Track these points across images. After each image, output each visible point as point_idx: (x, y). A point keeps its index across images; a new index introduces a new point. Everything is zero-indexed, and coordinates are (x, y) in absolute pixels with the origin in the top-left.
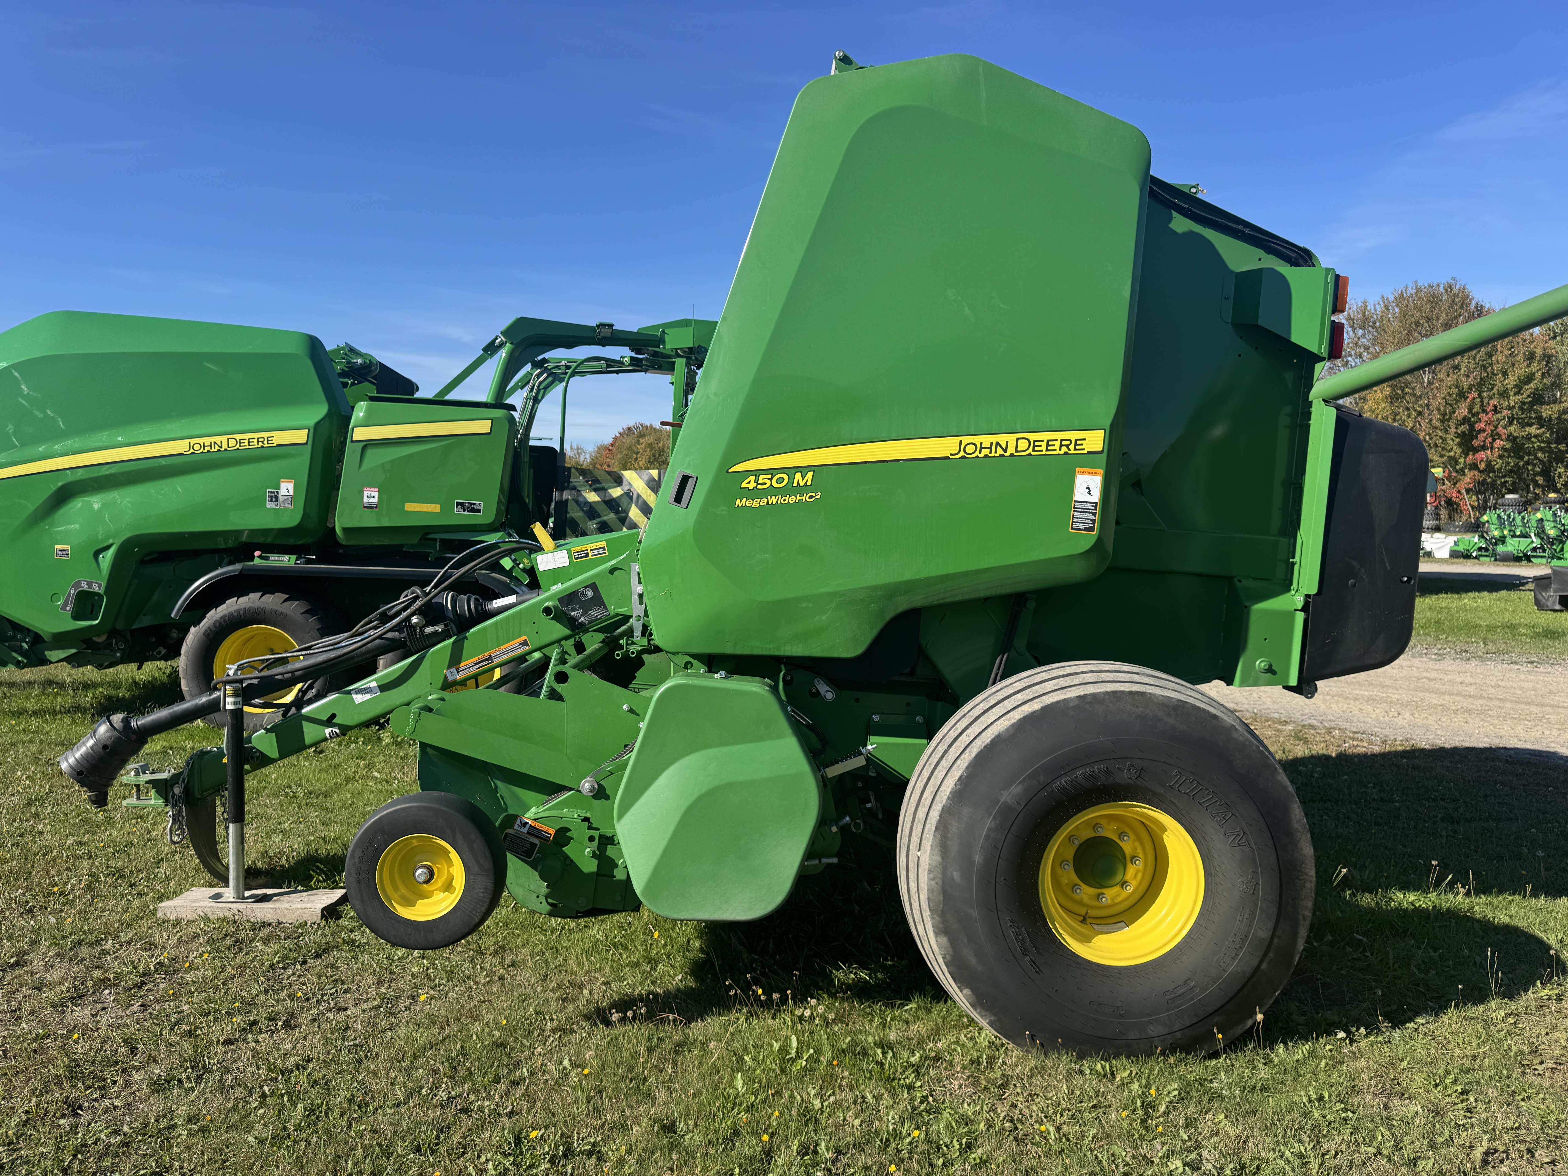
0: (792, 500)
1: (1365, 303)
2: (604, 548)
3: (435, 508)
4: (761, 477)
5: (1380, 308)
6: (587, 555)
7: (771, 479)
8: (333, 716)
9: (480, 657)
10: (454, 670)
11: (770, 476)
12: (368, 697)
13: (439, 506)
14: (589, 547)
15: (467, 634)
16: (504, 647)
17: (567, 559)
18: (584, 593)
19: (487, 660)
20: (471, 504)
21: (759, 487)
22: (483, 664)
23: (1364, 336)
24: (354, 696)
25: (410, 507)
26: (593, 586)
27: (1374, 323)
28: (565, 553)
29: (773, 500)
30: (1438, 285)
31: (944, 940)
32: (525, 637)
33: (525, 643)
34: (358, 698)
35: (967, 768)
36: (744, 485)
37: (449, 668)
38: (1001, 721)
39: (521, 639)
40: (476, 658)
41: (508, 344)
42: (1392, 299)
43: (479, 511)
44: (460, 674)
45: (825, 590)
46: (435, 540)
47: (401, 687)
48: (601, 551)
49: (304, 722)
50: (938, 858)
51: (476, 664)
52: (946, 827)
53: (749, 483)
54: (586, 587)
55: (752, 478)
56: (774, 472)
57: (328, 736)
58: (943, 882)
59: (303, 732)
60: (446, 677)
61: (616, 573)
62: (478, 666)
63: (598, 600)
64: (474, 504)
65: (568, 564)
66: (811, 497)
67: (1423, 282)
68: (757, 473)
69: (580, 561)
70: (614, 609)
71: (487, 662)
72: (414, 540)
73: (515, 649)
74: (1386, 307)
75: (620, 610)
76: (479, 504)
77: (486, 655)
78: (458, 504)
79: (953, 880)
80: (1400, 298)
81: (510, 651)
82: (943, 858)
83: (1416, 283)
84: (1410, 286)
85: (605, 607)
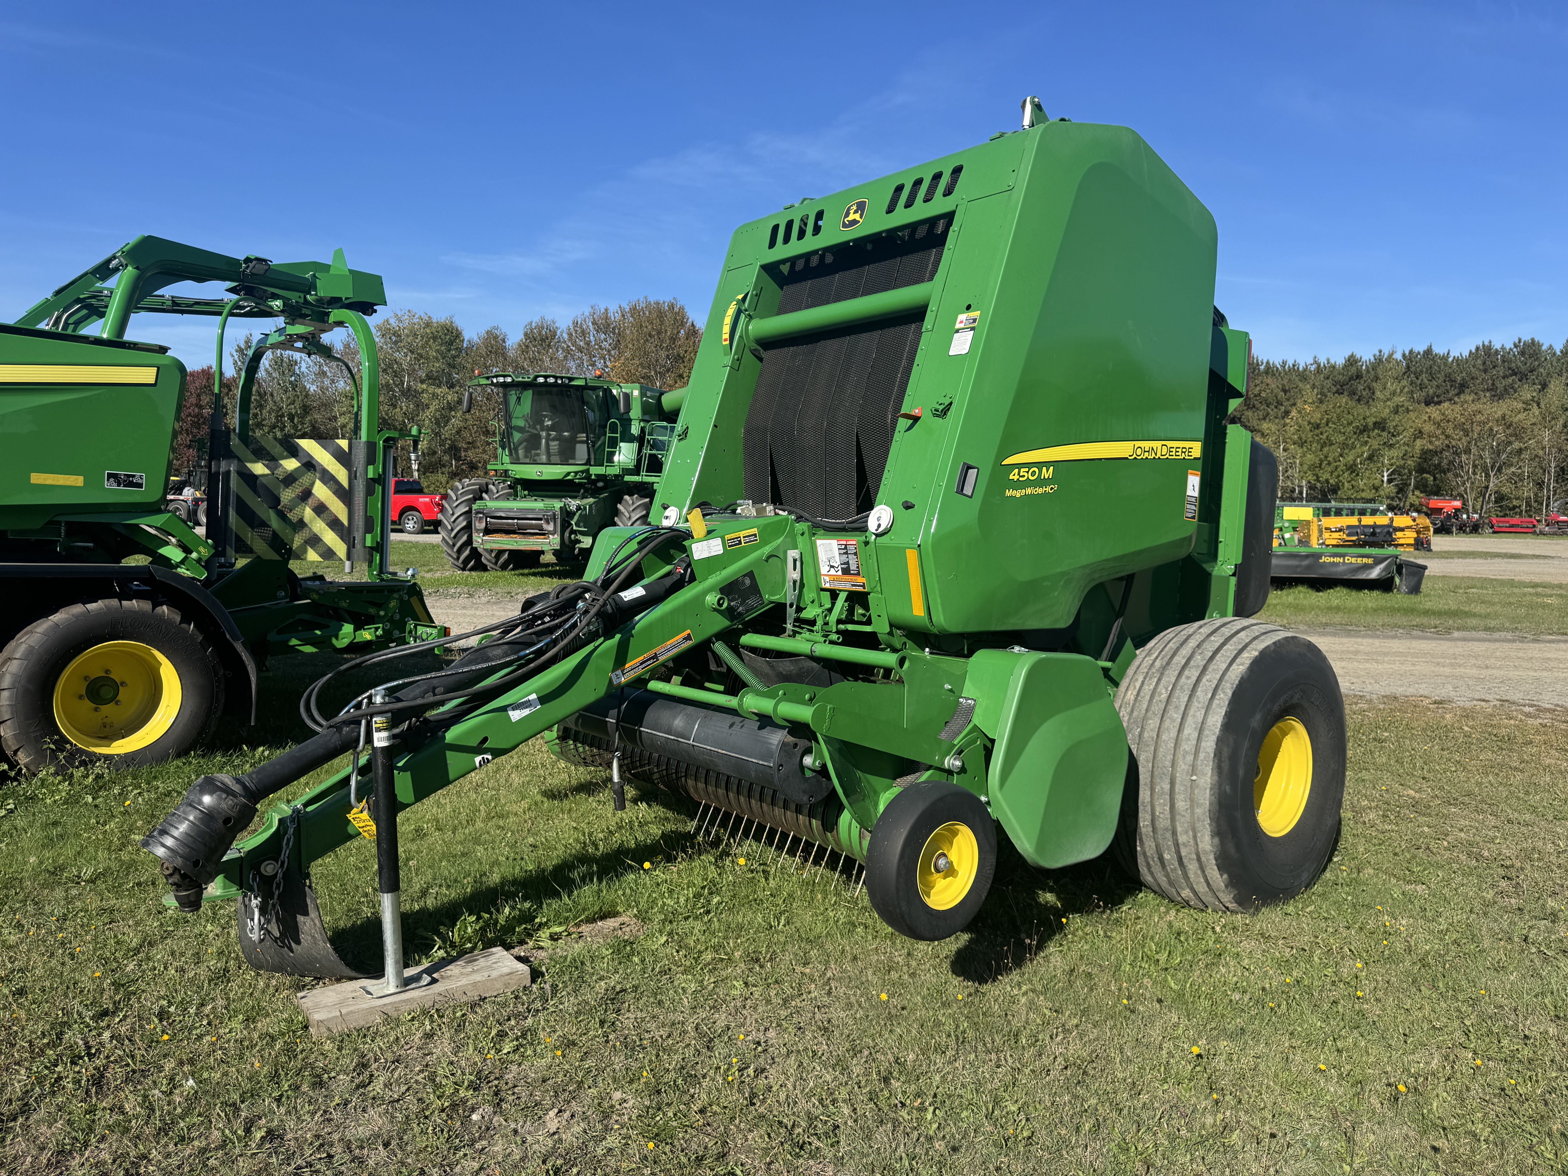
0: (1040, 491)
1: (606, 310)
2: (755, 535)
3: (78, 481)
4: (1022, 470)
5: (618, 316)
6: (740, 543)
7: (1028, 472)
8: (485, 740)
9: (646, 656)
10: (619, 672)
11: (1027, 470)
12: (526, 712)
13: (81, 478)
14: (742, 534)
15: (633, 632)
16: (669, 643)
17: (721, 547)
18: (743, 583)
19: (653, 658)
20: (129, 476)
21: (1021, 479)
22: (649, 663)
23: (606, 340)
24: (511, 713)
25: (36, 478)
26: (751, 575)
27: (614, 329)
28: (719, 541)
29: (1029, 491)
30: (664, 303)
31: (1216, 840)
32: (688, 631)
33: (688, 638)
34: (515, 715)
35: (1229, 704)
36: (1011, 477)
37: (613, 671)
38: (1234, 666)
39: (685, 634)
40: (642, 658)
41: (130, 268)
42: (627, 310)
43: (140, 486)
44: (625, 676)
45: (1059, 570)
46: (59, 523)
47: (564, 697)
48: (752, 538)
49: (448, 753)
50: (1216, 778)
51: (641, 664)
52: (1220, 753)
53: (1014, 476)
54: (744, 576)
55: (1016, 471)
56: (1030, 466)
57: (478, 765)
58: (1220, 795)
59: (446, 765)
60: (611, 680)
61: (770, 560)
62: (644, 665)
63: (754, 589)
64: (134, 476)
65: (722, 552)
66: (1052, 489)
67: (652, 299)
68: (1020, 466)
69: (734, 549)
70: (770, 597)
71: (652, 661)
72: (37, 523)
73: (679, 644)
74: (623, 316)
75: (775, 598)
76: (140, 476)
77: (651, 653)
78: (110, 476)
79: (1225, 791)
80: (634, 310)
81: (674, 647)
82: (1219, 777)
83: (646, 298)
84: (641, 300)
85: (761, 596)
